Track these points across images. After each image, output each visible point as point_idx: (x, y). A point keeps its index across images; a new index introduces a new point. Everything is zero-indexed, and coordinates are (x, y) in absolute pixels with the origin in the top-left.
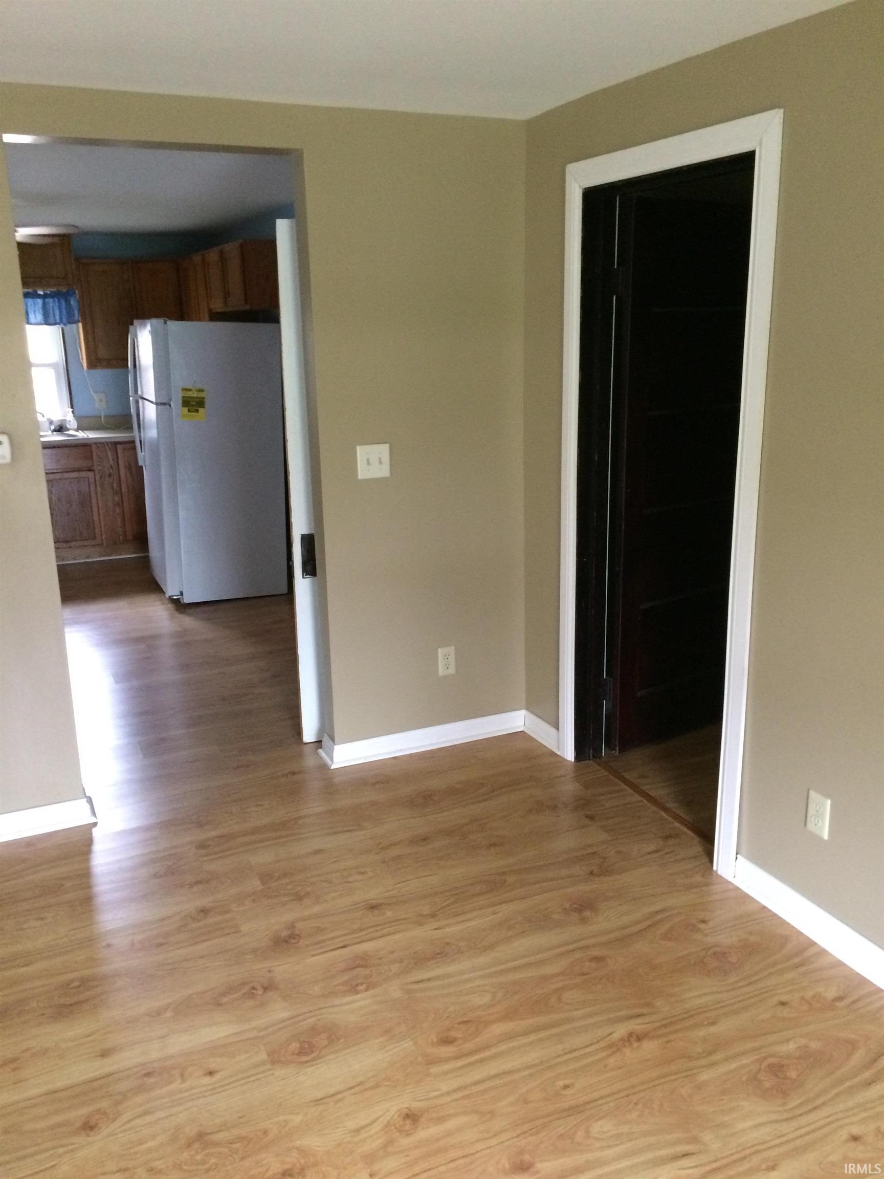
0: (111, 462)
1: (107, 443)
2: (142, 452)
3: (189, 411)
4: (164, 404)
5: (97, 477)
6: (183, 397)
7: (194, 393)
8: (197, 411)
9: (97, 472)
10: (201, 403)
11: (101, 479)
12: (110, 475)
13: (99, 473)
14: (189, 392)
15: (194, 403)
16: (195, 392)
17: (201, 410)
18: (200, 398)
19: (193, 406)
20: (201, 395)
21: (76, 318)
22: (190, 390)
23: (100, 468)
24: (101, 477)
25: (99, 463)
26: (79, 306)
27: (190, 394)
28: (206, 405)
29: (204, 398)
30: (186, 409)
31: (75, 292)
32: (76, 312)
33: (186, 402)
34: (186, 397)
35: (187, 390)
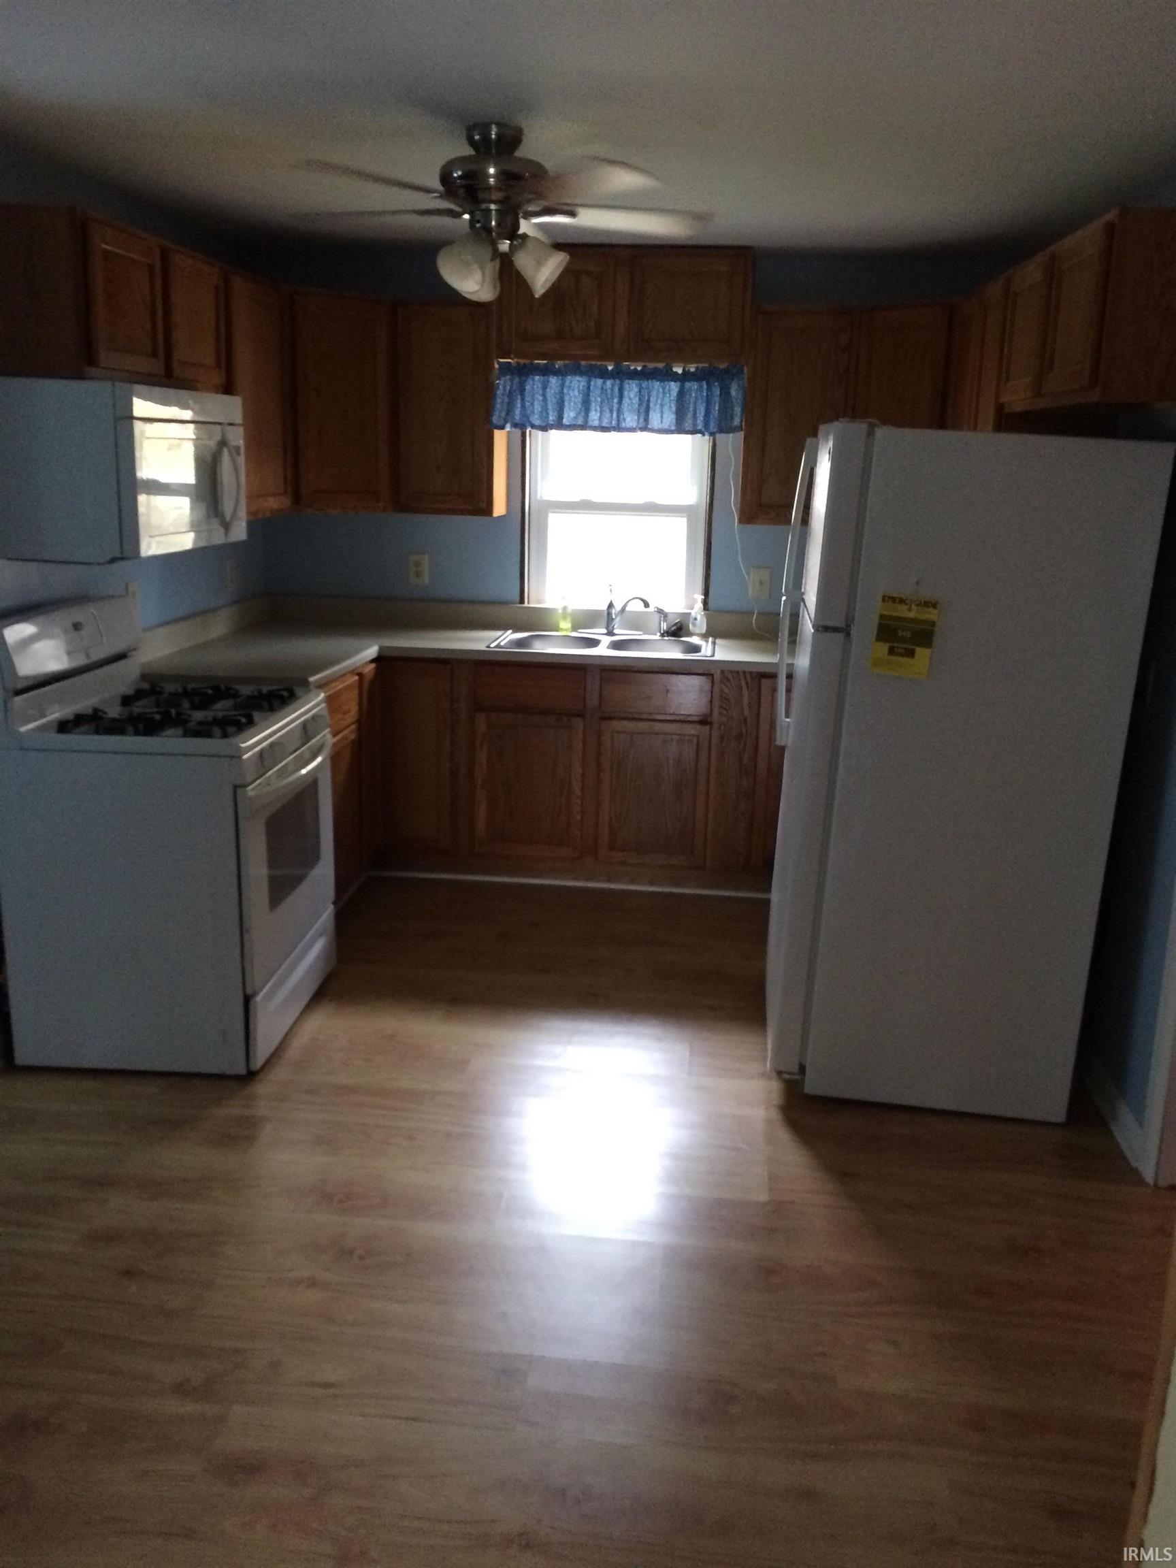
0: (746, 713)
1: (744, 672)
2: (787, 716)
3: (891, 651)
4: (835, 630)
5: (715, 740)
6: (882, 617)
7: (910, 610)
8: (911, 654)
9: (715, 726)
10: (924, 635)
11: (722, 742)
12: (739, 737)
13: (719, 728)
14: (900, 607)
15: (908, 634)
16: (913, 607)
17: (920, 651)
18: (923, 622)
19: (903, 640)
20: (931, 615)
21: (737, 421)
22: (902, 601)
23: (724, 719)
24: (722, 738)
25: (724, 712)
26: (745, 398)
27: (902, 611)
28: (937, 641)
29: (933, 624)
30: (884, 648)
31: (742, 370)
32: (738, 410)
33: (888, 631)
34: (891, 618)
35: (893, 599)
